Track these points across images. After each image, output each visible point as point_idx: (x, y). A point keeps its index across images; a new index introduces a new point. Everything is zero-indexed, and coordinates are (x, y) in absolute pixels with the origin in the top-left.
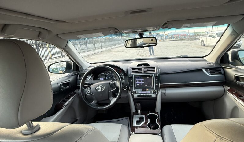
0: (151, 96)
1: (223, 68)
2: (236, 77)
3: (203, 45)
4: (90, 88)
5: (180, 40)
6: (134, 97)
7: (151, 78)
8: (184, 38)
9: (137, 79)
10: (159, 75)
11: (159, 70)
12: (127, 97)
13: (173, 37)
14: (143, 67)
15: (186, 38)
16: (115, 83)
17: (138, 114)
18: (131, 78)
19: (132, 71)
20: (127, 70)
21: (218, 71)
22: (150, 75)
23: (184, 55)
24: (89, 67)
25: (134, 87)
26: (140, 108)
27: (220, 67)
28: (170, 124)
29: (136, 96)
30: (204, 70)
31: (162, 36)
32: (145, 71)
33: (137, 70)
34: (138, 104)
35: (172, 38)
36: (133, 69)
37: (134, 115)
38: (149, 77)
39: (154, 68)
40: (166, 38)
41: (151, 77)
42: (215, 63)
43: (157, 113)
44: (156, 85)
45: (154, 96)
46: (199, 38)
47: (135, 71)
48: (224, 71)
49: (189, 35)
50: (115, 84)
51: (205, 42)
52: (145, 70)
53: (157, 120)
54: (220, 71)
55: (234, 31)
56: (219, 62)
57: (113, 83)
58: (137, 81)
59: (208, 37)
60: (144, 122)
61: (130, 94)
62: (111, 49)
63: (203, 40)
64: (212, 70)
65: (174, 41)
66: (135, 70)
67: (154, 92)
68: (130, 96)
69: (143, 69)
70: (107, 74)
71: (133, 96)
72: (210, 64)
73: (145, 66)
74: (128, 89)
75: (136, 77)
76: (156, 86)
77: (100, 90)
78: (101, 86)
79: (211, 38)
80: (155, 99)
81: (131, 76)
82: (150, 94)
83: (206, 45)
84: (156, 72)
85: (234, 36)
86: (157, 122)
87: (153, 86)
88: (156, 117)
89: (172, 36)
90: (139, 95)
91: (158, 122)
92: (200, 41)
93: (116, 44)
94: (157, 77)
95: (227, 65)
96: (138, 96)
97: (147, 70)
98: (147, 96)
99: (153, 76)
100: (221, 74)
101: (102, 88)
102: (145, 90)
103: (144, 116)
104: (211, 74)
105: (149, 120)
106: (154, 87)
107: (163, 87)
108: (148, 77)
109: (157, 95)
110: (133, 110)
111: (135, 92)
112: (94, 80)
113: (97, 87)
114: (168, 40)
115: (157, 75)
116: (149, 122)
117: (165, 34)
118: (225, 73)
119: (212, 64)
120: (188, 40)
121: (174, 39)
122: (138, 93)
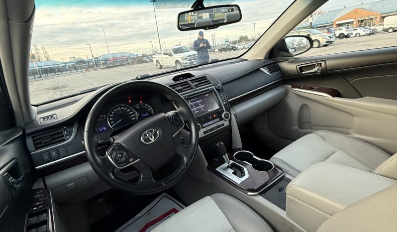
0: (223, 125)
1: (276, 63)
2: (300, 68)
3: (159, 67)
4: (123, 147)
5: (121, 65)
6: (200, 137)
7: (212, 94)
8: (126, 63)
9: (191, 102)
10: (221, 86)
11: (215, 79)
13: (108, 62)
14: (187, 80)
15: (130, 61)
22: (208, 90)
29: (201, 134)
30: (262, 69)
32: (196, 86)
33: (181, 88)
34: (221, 144)
35: (106, 64)
36: (172, 87)
38: (208, 93)
40: (97, 65)
41: (210, 92)
44: (224, 103)
45: (226, 123)
49: (132, 56)
51: (161, 63)
54: (275, 66)
57: (175, 115)
58: (192, 107)
59: (163, 56)
63: (157, 60)
65: (111, 67)
66: (177, 89)
67: (226, 117)
69: (189, 82)
75: (187, 99)
76: (224, 105)
77: (153, 140)
78: (151, 131)
79: (167, 56)
80: (229, 128)
82: (221, 123)
83: (163, 67)
84: (213, 83)
89: (106, 60)
90: (205, 130)
92: (155, 62)
94: (220, 91)
96: (205, 133)
99: (213, 90)
100: (278, 71)
101: (155, 135)
102: (212, 118)
103: (232, 161)
104: (271, 73)
106: (222, 108)
108: (206, 94)
109: (230, 121)
113: (143, 138)
114: (102, 67)
115: (218, 87)
118: (280, 68)
120: (133, 64)
121: (111, 65)
122: (203, 128)
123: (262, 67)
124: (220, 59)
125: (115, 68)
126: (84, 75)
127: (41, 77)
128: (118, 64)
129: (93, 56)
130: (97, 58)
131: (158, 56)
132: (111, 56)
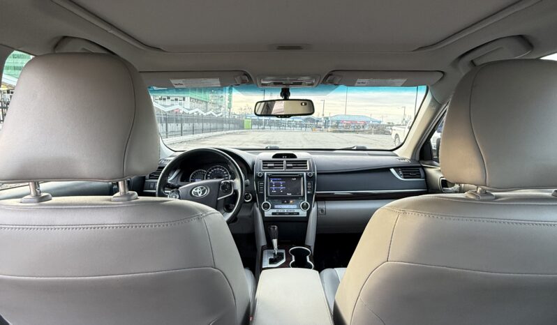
0: (298, 214)
1: (423, 168)
2: (442, 180)
4: (178, 192)
5: (353, 132)
6: (266, 216)
7: (300, 179)
8: (362, 129)
9: (273, 181)
10: (314, 174)
11: (314, 167)
12: (250, 217)
13: (340, 125)
14: (285, 160)
15: (366, 129)
16: (231, 183)
17: (273, 248)
18: (260, 178)
19: (263, 166)
20: (253, 164)
21: (415, 172)
22: (296, 174)
23: (361, 145)
24: (171, 157)
25: (267, 196)
26: (276, 235)
27: (419, 165)
28: (333, 267)
29: (268, 213)
30: (392, 170)
31: (317, 121)
32: (288, 167)
33: (273, 165)
34: (274, 228)
35: (337, 126)
36: (265, 162)
37: (263, 249)
38: (296, 177)
39: (304, 162)
40: (326, 125)
41: (299, 177)
42: (411, 159)
43: (309, 247)
44: (309, 192)
45: (303, 213)
46: (391, 131)
47: (270, 167)
48: (425, 173)
49: (371, 122)
50: (231, 185)
52: (288, 165)
53: (308, 258)
54: (419, 172)
55: (433, 99)
56: (417, 158)
57: (227, 183)
58: (271, 185)
60: (284, 261)
61: (258, 209)
62: (205, 138)
63: (397, 134)
64: (405, 170)
65: (341, 132)
66: (268, 165)
67: (304, 207)
68: (256, 214)
69: (285, 162)
70: (210, 171)
71: (263, 213)
72: (403, 161)
73: (288, 158)
74: (254, 200)
75: (270, 177)
76: (308, 195)
77: (200, 195)
78: (202, 188)
80: (305, 221)
81: (260, 174)
82: (296, 211)
84: (308, 169)
85: (434, 108)
86: (308, 261)
87: (302, 195)
88: (307, 253)
89: (338, 122)
90: (275, 211)
91: (310, 260)
92: (393, 136)
93: (216, 129)
94: (310, 178)
95: (428, 162)
96: (273, 214)
97: (291, 165)
98: (290, 214)
99: (303, 176)
100: (420, 178)
101: (204, 192)
102: (288, 203)
103: (283, 251)
104: (404, 178)
105: (293, 257)
106: (304, 196)
107: (321, 199)
108: (294, 177)
109: (309, 213)
110: (263, 242)
111: (267, 207)
112: (182, 180)
113: (194, 190)
114: (329, 129)
115: (310, 174)
116: (294, 260)
117: (324, 118)
118: (426, 175)
119: (406, 161)
120: (369, 133)
121: (341, 129)
122: (273, 208)
123: (394, 168)
124: (368, 148)
125: (345, 134)
126: (304, 135)
127: (264, 129)
128: (351, 129)
129: (323, 115)
130: (327, 118)
131: (399, 129)
132: (347, 118)
